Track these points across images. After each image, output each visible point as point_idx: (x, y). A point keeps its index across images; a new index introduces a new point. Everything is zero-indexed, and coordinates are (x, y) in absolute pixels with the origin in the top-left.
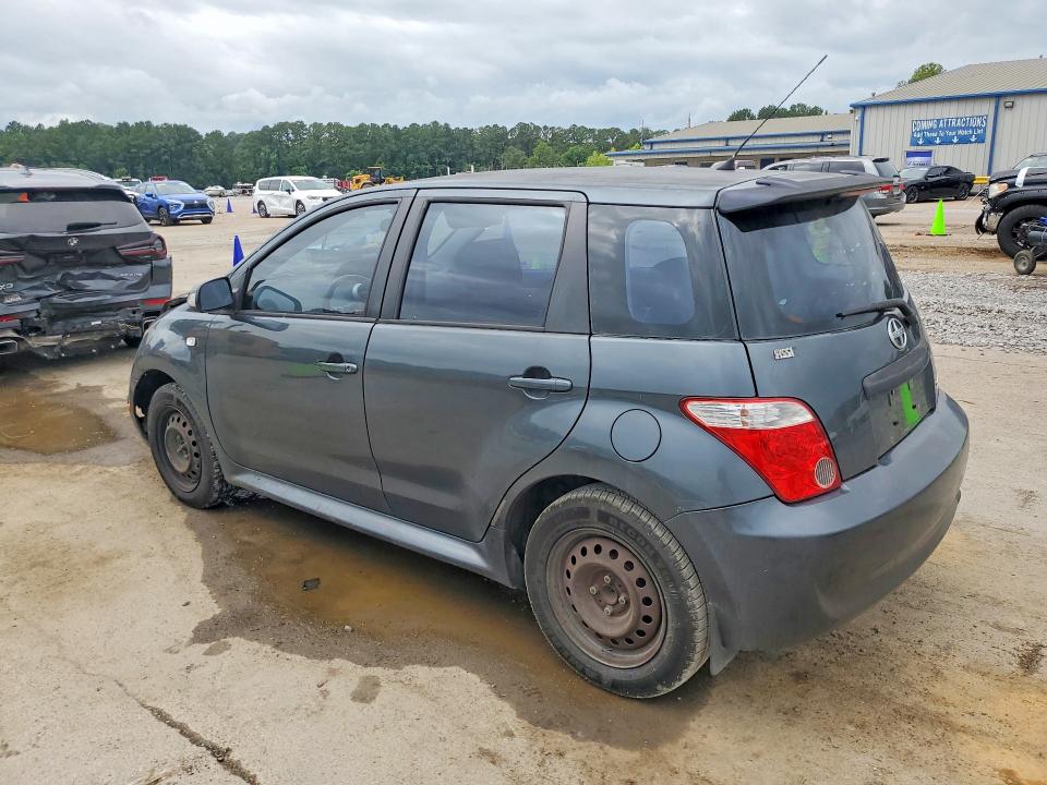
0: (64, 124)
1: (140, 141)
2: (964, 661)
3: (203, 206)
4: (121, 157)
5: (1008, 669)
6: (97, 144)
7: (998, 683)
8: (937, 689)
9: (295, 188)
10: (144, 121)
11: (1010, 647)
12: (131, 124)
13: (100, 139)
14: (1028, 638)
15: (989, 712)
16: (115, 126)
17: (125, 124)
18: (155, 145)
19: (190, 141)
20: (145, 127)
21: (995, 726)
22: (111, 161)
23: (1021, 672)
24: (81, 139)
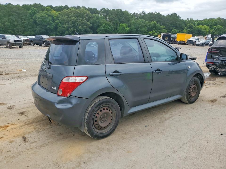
2: (34, 132)
5: (26, 135)
7: (26, 132)
8: (33, 127)
11: (30, 139)
14: (29, 143)
15: (23, 129)
21: (21, 128)
23: (24, 136)
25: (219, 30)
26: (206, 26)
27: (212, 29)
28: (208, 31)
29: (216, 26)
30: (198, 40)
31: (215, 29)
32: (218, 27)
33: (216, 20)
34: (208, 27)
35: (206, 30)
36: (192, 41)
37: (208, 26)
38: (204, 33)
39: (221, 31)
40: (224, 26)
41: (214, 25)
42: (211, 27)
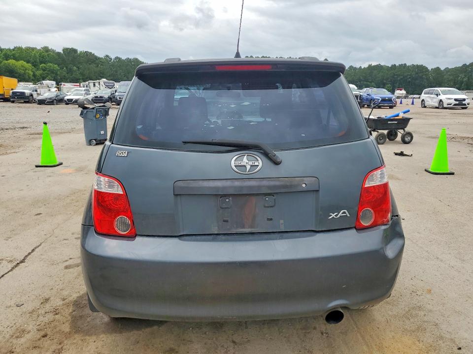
0: (370, 66)
1: (399, 73)
3: (390, 100)
4: (389, 80)
6: (381, 74)
9: (441, 93)
10: (403, 63)
12: (397, 65)
13: (382, 72)
16: (390, 66)
17: (395, 65)
18: (405, 74)
19: (422, 72)
20: (403, 66)
22: (385, 81)
24: (375, 72)
25: (53, 72)
26: (25, 63)
27: (38, 69)
28: (32, 73)
29: (44, 63)
30: (36, 91)
31: (44, 70)
32: (51, 66)
33: (43, 52)
34: (29, 64)
35: (27, 71)
36: (23, 93)
37: (28, 62)
38: (23, 76)
39: (56, 74)
40: (61, 66)
41: (41, 63)
42: (35, 65)
